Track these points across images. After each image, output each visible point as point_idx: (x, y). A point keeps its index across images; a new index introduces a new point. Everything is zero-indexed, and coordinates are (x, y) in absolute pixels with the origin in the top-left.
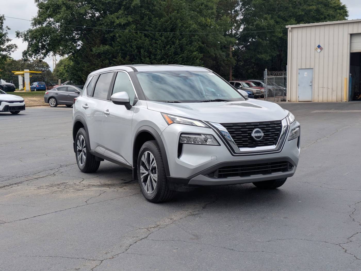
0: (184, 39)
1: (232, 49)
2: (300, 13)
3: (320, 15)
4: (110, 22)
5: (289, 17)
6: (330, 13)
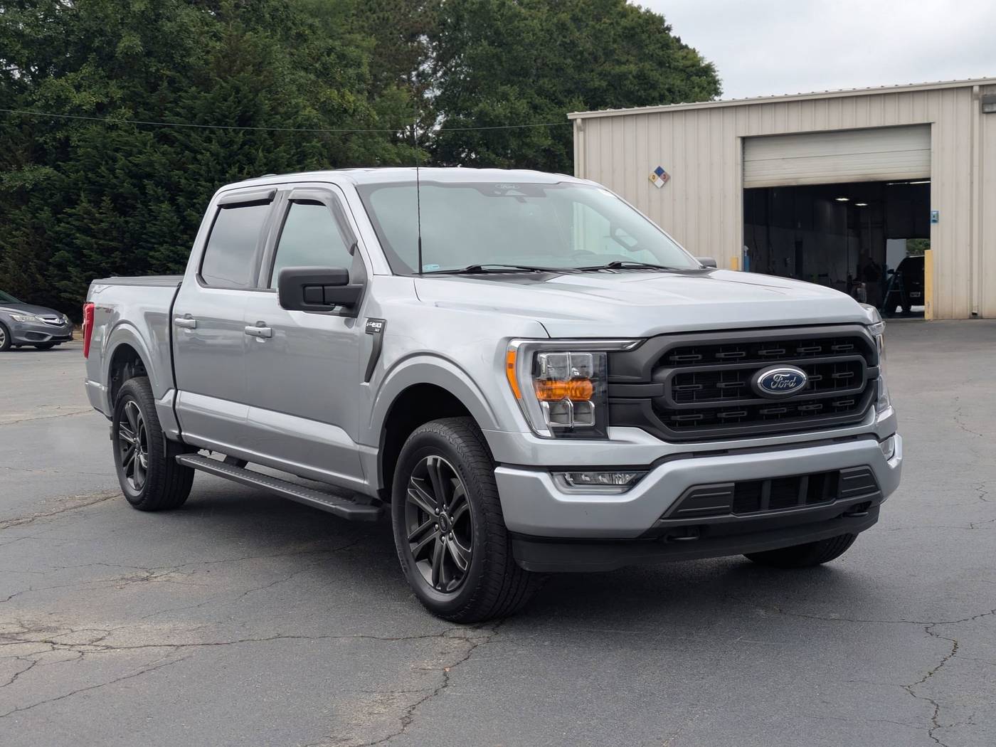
0: (282, 148)
2: (597, 84)
3: (649, 90)
4: (55, 98)
5: (566, 94)
6: (673, 85)
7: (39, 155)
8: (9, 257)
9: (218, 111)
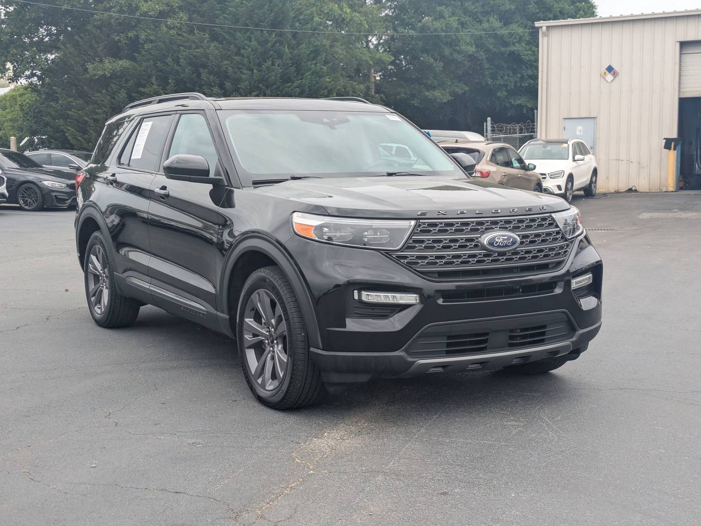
1: (375, 77)
2: (508, 7)
3: (546, 12)
4: (128, 5)
5: (484, 14)
6: (563, 8)
7: (115, 52)
8: (93, 130)
9: (255, 16)
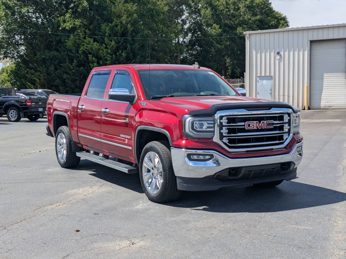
1: (180, 57)
